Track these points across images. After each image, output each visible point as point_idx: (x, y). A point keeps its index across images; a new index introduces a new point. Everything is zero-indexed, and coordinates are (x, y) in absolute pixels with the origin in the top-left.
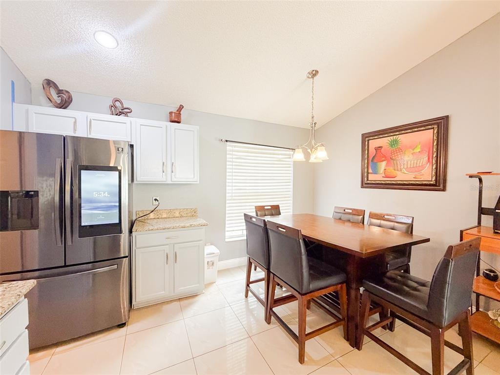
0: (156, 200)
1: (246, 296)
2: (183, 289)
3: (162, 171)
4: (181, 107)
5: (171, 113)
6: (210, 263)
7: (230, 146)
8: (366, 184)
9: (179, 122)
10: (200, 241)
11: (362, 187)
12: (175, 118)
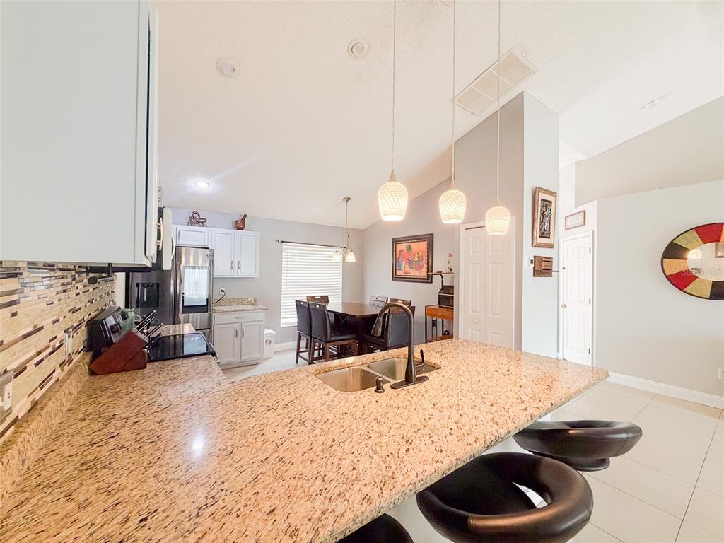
0: (222, 291)
1: (297, 362)
2: (246, 357)
3: (230, 267)
4: (246, 216)
5: (237, 221)
6: (268, 342)
7: (285, 246)
8: (395, 278)
9: (242, 229)
10: (262, 321)
11: (393, 280)
12: (240, 226)
